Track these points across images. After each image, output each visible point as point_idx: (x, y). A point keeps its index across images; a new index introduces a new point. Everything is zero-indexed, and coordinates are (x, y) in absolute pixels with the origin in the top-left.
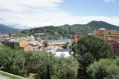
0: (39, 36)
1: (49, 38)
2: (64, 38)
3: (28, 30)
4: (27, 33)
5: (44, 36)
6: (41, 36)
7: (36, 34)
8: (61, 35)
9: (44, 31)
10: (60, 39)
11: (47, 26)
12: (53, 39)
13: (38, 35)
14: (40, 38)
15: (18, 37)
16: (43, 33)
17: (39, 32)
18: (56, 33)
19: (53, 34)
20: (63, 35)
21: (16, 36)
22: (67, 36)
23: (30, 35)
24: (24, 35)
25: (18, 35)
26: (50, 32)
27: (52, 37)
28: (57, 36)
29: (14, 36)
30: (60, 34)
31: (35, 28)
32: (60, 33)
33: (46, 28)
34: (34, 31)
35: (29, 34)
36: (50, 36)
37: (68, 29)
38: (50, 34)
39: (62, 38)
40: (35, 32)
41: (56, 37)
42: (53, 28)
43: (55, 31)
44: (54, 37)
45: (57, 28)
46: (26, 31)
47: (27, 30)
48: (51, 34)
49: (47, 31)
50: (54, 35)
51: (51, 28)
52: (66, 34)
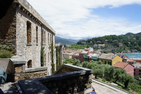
0: (99, 49)
1: (112, 51)
2: (131, 51)
3: (85, 41)
4: (83, 44)
5: (105, 47)
6: (102, 48)
7: (95, 45)
8: (128, 46)
9: (105, 41)
10: (126, 53)
11: (108, 36)
12: (118, 52)
13: (98, 46)
14: (101, 50)
15: (75, 48)
16: (104, 45)
17: (99, 43)
18: (121, 45)
19: (116, 45)
20: (130, 46)
21: (72, 47)
22: (135, 48)
23: (88, 47)
24: (81, 46)
25: (74, 46)
26: (113, 43)
27: (116, 49)
28: (123, 49)
29: (69, 48)
30: (126, 46)
31: (93, 39)
32: (125, 44)
33: (106, 37)
34: (93, 41)
35: (86, 45)
36: (113, 48)
37: (135, 39)
38: (112, 45)
39: (129, 51)
40: (94, 44)
41: (121, 49)
42: (116, 38)
43: (119, 41)
44: (119, 49)
45: (120, 37)
46: (82, 42)
47: (83, 40)
48: (114, 45)
49: (108, 42)
50: (118, 46)
51: (113, 37)
52: (135, 46)
